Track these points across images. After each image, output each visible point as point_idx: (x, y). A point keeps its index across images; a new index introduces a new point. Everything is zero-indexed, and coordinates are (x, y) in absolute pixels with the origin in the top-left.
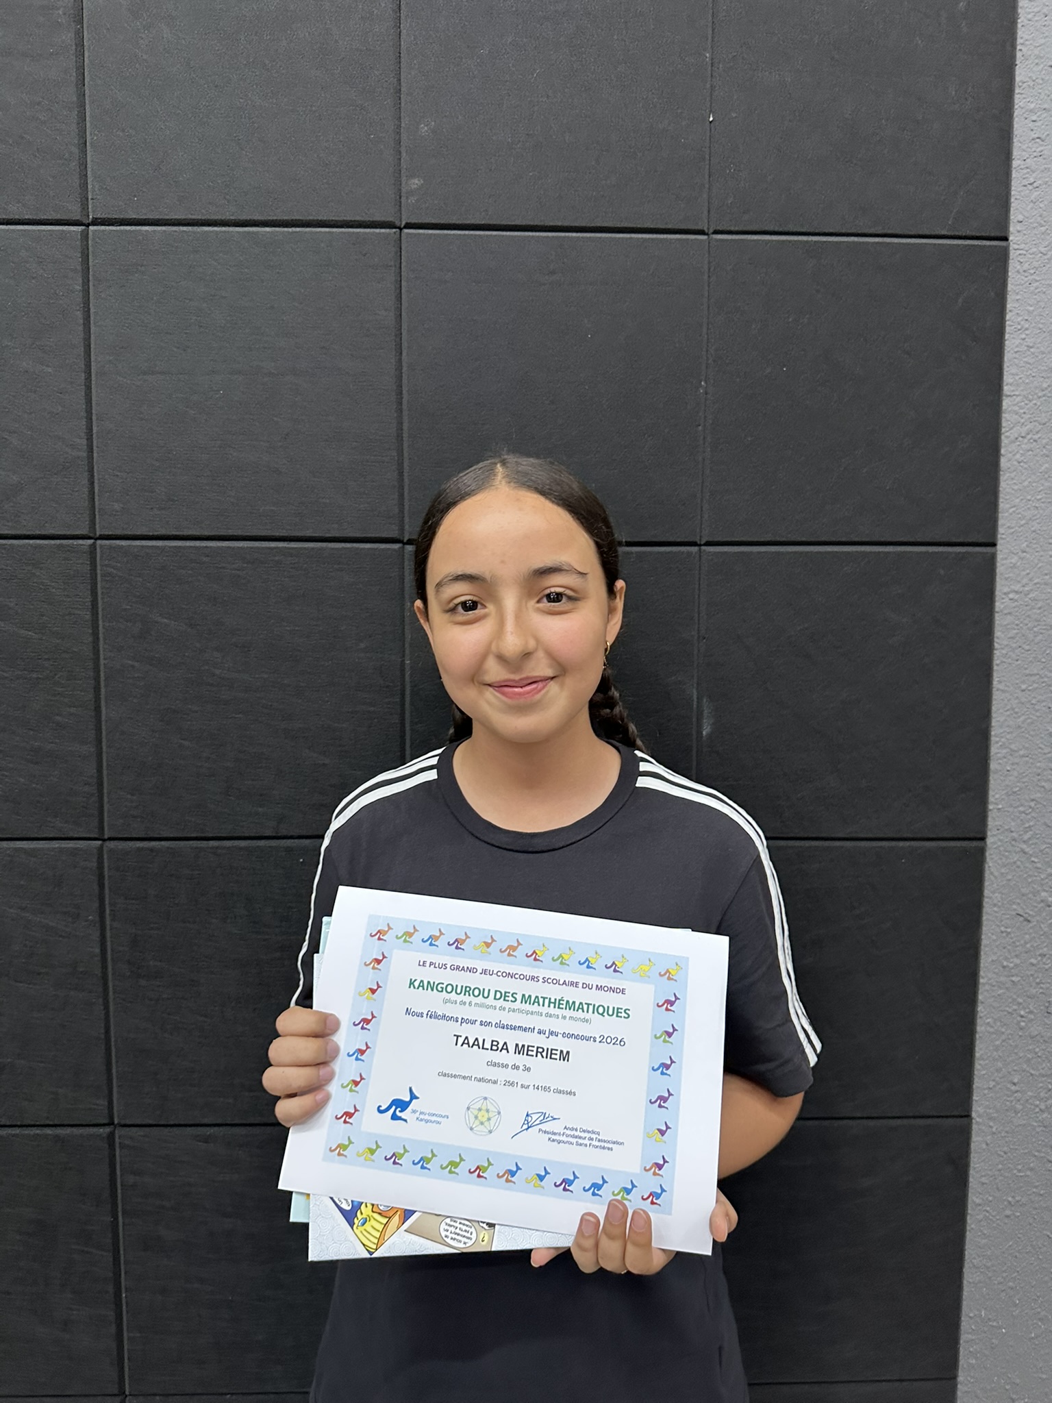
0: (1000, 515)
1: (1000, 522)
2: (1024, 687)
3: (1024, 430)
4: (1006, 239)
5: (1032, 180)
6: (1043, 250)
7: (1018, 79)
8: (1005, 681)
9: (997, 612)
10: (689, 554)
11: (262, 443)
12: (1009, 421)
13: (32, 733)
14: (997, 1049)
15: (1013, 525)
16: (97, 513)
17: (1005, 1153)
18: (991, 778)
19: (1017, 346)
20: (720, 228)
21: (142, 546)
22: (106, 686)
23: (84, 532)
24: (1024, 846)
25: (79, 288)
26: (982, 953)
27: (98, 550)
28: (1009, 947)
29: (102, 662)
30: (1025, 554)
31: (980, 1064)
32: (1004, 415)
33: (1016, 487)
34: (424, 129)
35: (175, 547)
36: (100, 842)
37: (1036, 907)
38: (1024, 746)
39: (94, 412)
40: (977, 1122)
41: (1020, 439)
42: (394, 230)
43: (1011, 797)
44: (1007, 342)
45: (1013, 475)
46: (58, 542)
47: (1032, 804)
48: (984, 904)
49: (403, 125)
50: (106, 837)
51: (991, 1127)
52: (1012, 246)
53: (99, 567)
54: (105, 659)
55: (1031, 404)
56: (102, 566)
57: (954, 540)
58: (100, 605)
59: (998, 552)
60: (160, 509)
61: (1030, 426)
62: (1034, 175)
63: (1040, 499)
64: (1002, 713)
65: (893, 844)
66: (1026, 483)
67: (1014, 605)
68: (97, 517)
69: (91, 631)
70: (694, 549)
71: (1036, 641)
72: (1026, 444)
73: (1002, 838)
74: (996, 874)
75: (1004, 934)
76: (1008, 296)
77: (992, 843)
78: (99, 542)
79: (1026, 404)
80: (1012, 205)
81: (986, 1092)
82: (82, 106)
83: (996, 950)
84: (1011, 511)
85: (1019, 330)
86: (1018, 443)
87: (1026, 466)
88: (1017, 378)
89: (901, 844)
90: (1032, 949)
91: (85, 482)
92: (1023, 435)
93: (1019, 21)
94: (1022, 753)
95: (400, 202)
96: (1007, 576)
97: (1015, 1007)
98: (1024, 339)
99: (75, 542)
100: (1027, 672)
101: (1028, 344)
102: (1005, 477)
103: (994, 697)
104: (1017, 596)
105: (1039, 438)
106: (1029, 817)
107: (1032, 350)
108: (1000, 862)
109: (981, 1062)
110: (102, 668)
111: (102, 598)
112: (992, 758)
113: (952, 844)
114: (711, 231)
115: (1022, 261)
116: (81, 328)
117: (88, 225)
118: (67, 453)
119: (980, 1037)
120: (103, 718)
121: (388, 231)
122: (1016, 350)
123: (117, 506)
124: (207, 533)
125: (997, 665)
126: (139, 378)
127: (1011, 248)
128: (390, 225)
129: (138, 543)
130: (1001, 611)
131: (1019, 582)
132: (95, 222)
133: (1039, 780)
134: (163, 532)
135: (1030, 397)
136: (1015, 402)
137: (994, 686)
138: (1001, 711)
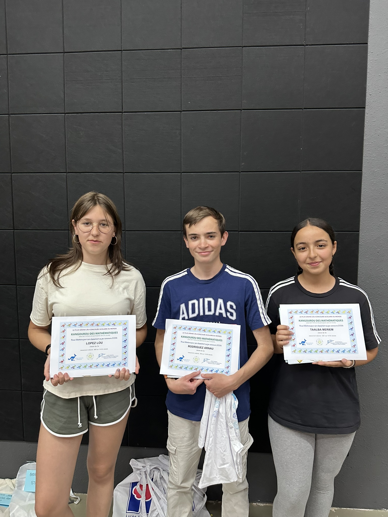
0: (360, 225)
1: (360, 227)
2: (365, 260)
3: (365, 208)
4: (362, 171)
5: (367, 159)
6: (369, 172)
7: (364, 139)
8: (361, 259)
13: (169, 268)
15: (363, 227)
19: (364, 192)
20: (303, 170)
25: (180, 185)
30: (365, 233)
32: (361, 205)
33: (364, 220)
34: (245, 154)
42: (239, 173)
43: (363, 282)
44: (362, 191)
46: (175, 232)
47: (367, 284)
49: (241, 152)
54: (183, 254)
57: (351, 231)
59: (360, 233)
61: (367, 207)
62: (368, 157)
63: (369, 222)
64: (360, 265)
66: (366, 219)
69: (181, 249)
71: (368, 251)
72: (366, 211)
76: (362, 182)
80: (363, 164)
82: (181, 151)
84: (362, 224)
85: (364, 188)
86: (364, 211)
87: (366, 215)
88: (364, 198)
93: (365, 127)
94: (365, 273)
95: (240, 167)
96: (362, 238)
98: (365, 190)
99: (178, 232)
100: (366, 257)
102: (361, 218)
103: (359, 262)
104: (364, 242)
107: (367, 192)
114: (301, 171)
115: (365, 175)
116: (180, 192)
117: (181, 173)
118: (177, 215)
121: (237, 173)
125: (359, 256)
128: (238, 172)
130: (360, 245)
131: (364, 239)
132: (183, 172)
135: (367, 202)
136: (364, 203)
137: (359, 260)
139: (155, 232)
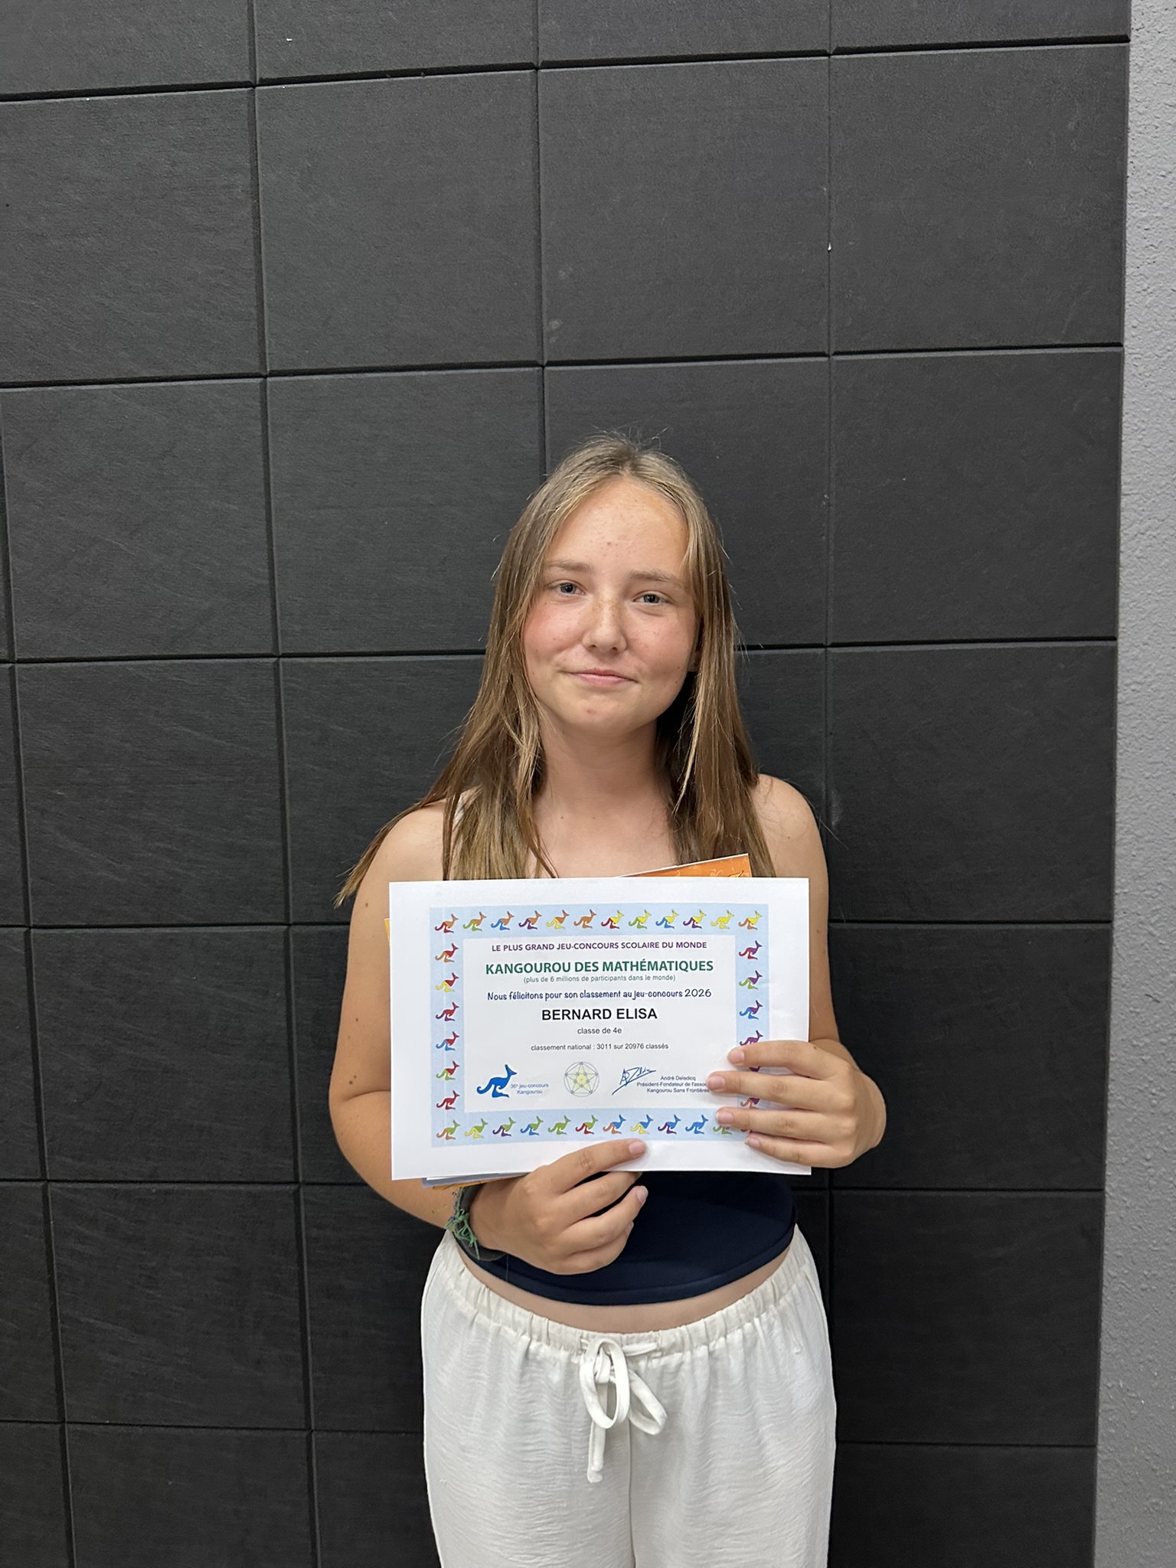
0: (1121, 609)
1: (1121, 616)
2: (1147, 774)
3: (1143, 528)
4: (1120, 345)
5: (1146, 286)
6: (1158, 353)
7: (1129, 190)
8: (1128, 769)
9: (1120, 703)
10: (816, 655)
11: (423, 568)
12: (1128, 518)
13: (225, 830)
14: (1128, 1125)
15: (1134, 619)
16: (279, 634)
17: (1140, 1227)
18: (1116, 863)
19: (1135, 446)
20: (840, 349)
21: (320, 663)
22: (290, 787)
23: (269, 651)
24: (1151, 929)
25: (259, 433)
26: (1112, 1032)
27: (281, 667)
28: (1138, 1027)
29: (286, 766)
30: (1146, 646)
31: (1112, 1141)
32: (1122, 513)
33: (1136, 582)
34: (562, 274)
35: (348, 663)
36: (285, 927)
37: (1164, 988)
38: (1149, 832)
39: (274, 544)
40: (1110, 1197)
41: (1139, 535)
42: (537, 368)
43: (1137, 881)
44: (1123, 444)
45: (1132, 571)
46: (245, 660)
47: (1159, 888)
48: (1113, 985)
49: (543, 271)
50: (291, 922)
51: (1125, 1202)
52: (1127, 351)
53: (282, 682)
54: (289, 764)
55: (1150, 502)
56: (284, 681)
57: (1075, 635)
58: (283, 715)
59: (1119, 645)
60: (335, 629)
61: (1149, 523)
62: (1148, 281)
63: (1161, 593)
64: (1126, 800)
65: (1021, 926)
66: (1146, 578)
67: (1136, 696)
68: (280, 637)
69: (276, 739)
70: (820, 651)
71: (1160, 729)
72: (1145, 540)
73: (1128, 921)
74: (1124, 955)
75: (1133, 1015)
76: (1124, 399)
77: (1119, 926)
78: (282, 660)
79: (1145, 502)
80: (1126, 311)
81: (1118, 1167)
82: (259, 272)
83: (1125, 1029)
84: (1131, 605)
85: (1136, 431)
86: (1137, 540)
87: (1145, 561)
88: (1135, 477)
89: (1027, 927)
90: (1162, 1029)
91: (269, 607)
92: (1142, 532)
93: (1129, 134)
94: (1146, 838)
95: (542, 342)
96: (1128, 668)
97: (1147, 1085)
98: (1141, 440)
99: (261, 660)
100: (1151, 760)
101: (1145, 444)
102: (1125, 574)
103: (1118, 784)
104: (1140, 687)
105: (1158, 534)
106: (1156, 900)
107: (1149, 450)
108: (1127, 944)
109: (1113, 1138)
110: (286, 772)
111: (286, 710)
112: (1117, 844)
113: (1078, 926)
114: (832, 352)
115: (1137, 364)
116: (262, 469)
117: (265, 377)
118: (252, 581)
119: (1112, 1114)
120: (288, 815)
121: (531, 369)
122: (1133, 450)
123: (297, 628)
124: (375, 649)
125: (1121, 754)
126: (314, 512)
127: (1126, 353)
128: (533, 364)
129: (315, 660)
130: (1124, 702)
131: (1140, 673)
132: (273, 374)
133: (1165, 865)
134: (337, 650)
135: (1148, 495)
136: (1134, 500)
137: (1118, 774)
138: (1125, 798)
139: (150, 662)
